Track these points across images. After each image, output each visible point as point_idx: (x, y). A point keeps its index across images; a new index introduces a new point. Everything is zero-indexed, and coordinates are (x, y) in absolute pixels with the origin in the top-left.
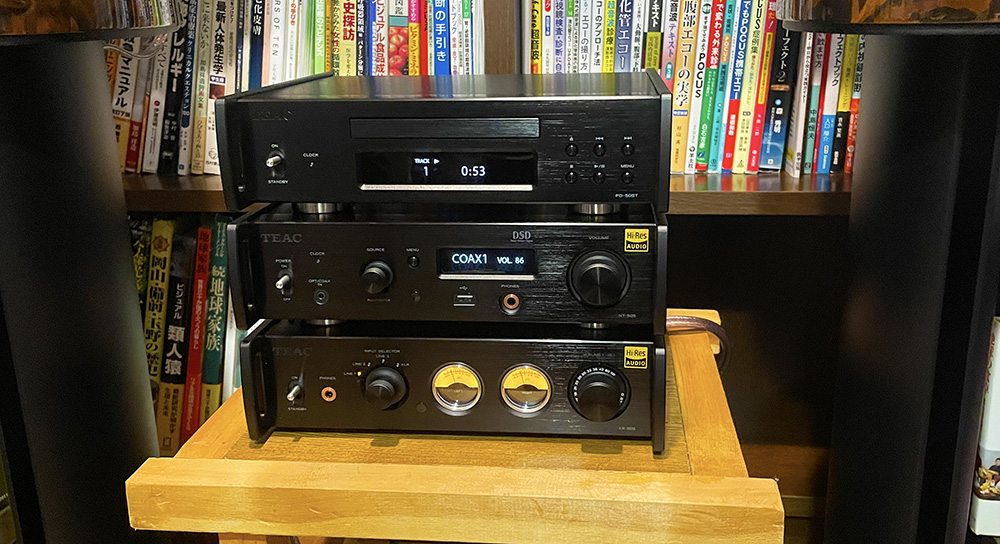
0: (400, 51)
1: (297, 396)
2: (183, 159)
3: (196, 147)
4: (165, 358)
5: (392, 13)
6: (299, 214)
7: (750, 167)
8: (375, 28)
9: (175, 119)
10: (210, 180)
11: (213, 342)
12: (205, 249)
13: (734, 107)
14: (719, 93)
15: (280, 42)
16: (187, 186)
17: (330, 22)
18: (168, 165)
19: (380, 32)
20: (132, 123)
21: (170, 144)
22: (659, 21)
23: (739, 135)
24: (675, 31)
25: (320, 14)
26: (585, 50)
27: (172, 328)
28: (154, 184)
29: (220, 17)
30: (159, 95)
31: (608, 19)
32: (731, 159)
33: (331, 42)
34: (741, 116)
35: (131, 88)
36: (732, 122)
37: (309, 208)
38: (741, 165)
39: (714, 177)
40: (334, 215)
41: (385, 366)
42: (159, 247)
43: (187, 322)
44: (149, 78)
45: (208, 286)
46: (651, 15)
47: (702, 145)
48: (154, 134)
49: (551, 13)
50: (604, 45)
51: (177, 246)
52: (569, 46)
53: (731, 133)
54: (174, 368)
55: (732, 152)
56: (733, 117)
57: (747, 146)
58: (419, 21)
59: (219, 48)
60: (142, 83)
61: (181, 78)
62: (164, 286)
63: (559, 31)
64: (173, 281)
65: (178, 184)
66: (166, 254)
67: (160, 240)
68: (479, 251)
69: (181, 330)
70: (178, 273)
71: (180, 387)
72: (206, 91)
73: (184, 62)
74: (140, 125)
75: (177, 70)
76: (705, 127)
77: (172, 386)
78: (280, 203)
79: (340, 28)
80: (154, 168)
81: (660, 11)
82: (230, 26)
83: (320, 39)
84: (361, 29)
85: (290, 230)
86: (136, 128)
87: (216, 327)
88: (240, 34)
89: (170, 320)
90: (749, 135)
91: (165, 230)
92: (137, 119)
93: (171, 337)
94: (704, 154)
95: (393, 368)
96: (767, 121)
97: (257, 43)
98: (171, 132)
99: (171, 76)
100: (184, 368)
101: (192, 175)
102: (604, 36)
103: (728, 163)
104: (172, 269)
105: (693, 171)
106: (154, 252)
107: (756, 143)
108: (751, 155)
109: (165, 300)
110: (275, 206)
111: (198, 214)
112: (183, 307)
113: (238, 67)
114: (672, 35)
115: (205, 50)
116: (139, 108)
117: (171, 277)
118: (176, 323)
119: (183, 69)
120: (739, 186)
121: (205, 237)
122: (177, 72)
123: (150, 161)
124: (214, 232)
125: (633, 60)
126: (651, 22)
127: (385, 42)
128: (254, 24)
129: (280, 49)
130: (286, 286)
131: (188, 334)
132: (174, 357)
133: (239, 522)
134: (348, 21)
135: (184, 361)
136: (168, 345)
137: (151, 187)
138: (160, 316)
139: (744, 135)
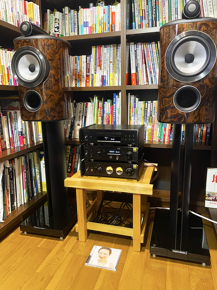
0: (108, 119)
1: (88, 170)
2: (73, 136)
3: (75, 134)
4: (68, 169)
5: (107, 113)
6: (89, 145)
7: (168, 140)
8: (104, 115)
9: (72, 129)
10: (77, 139)
11: (76, 166)
12: (75, 150)
13: (165, 130)
14: (162, 127)
15: (89, 117)
16: (73, 140)
17: (97, 114)
18: (70, 137)
19: (105, 115)
20: (65, 129)
21: (71, 133)
22: (152, 115)
23: (166, 134)
24: (154, 116)
25: (96, 113)
26: (139, 119)
27: (69, 164)
28: (68, 140)
29: (80, 113)
30: (69, 125)
31: (143, 114)
32: (165, 138)
33: (97, 117)
34: (166, 131)
35: (65, 124)
36: (165, 132)
37: (91, 144)
38: (166, 139)
39: (162, 141)
40: (94, 145)
41: (100, 166)
42: (68, 150)
43: (72, 163)
44: (68, 122)
45: (75, 157)
46: (150, 114)
47: (159, 136)
48: (68, 131)
49: (133, 113)
50: (142, 119)
51: (71, 150)
52: (136, 119)
53: (165, 134)
54: (69, 170)
55: (165, 137)
56: (165, 131)
57: (167, 136)
58: (112, 114)
59: (79, 118)
60: (67, 123)
61: (73, 122)
62: (68, 156)
63: (134, 116)
64: (70, 156)
65: (72, 140)
66: (69, 151)
67: (68, 149)
68: (113, 151)
69: (71, 164)
70: (71, 154)
71: (70, 174)
72: (77, 125)
73: (74, 120)
74: (66, 130)
75: (73, 121)
76: (160, 133)
77: (69, 173)
78: (87, 143)
79: (99, 115)
80: (68, 137)
81: (152, 113)
82: (81, 114)
83: (95, 117)
84: (102, 115)
85: (88, 147)
86: (65, 130)
87: (76, 164)
88: (83, 115)
89: (69, 162)
90: (168, 134)
91: (69, 147)
92: (66, 129)
93: (69, 165)
94: (160, 137)
95: (101, 167)
96: (171, 132)
97: (85, 117)
98: (71, 131)
99: (72, 122)
100: (71, 171)
101: (74, 138)
102: (142, 117)
103: (164, 139)
104: (70, 154)
105: (158, 140)
106: (67, 151)
107: (169, 136)
108: (168, 138)
109: (68, 159)
110: (86, 143)
111: (75, 145)
112: (71, 160)
113: (82, 121)
114: (154, 117)
115: (77, 118)
116: (66, 127)
117: (70, 155)
118: (70, 163)
119: (74, 121)
120: (166, 143)
121: (75, 148)
122: (72, 121)
123: (67, 136)
124: (77, 148)
125: (147, 121)
126: (150, 115)
127: (106, 117)
128: (85, 114)
129: (89, 118)
130: (87, 154)
131: (72, 165)
132: (69, 168)
133: (79, 186)
134: (100, 114)
135: (71, 169)
136: (68, 166)
137: (67, 140)
138: (68, 161)
139: (167, 134)
